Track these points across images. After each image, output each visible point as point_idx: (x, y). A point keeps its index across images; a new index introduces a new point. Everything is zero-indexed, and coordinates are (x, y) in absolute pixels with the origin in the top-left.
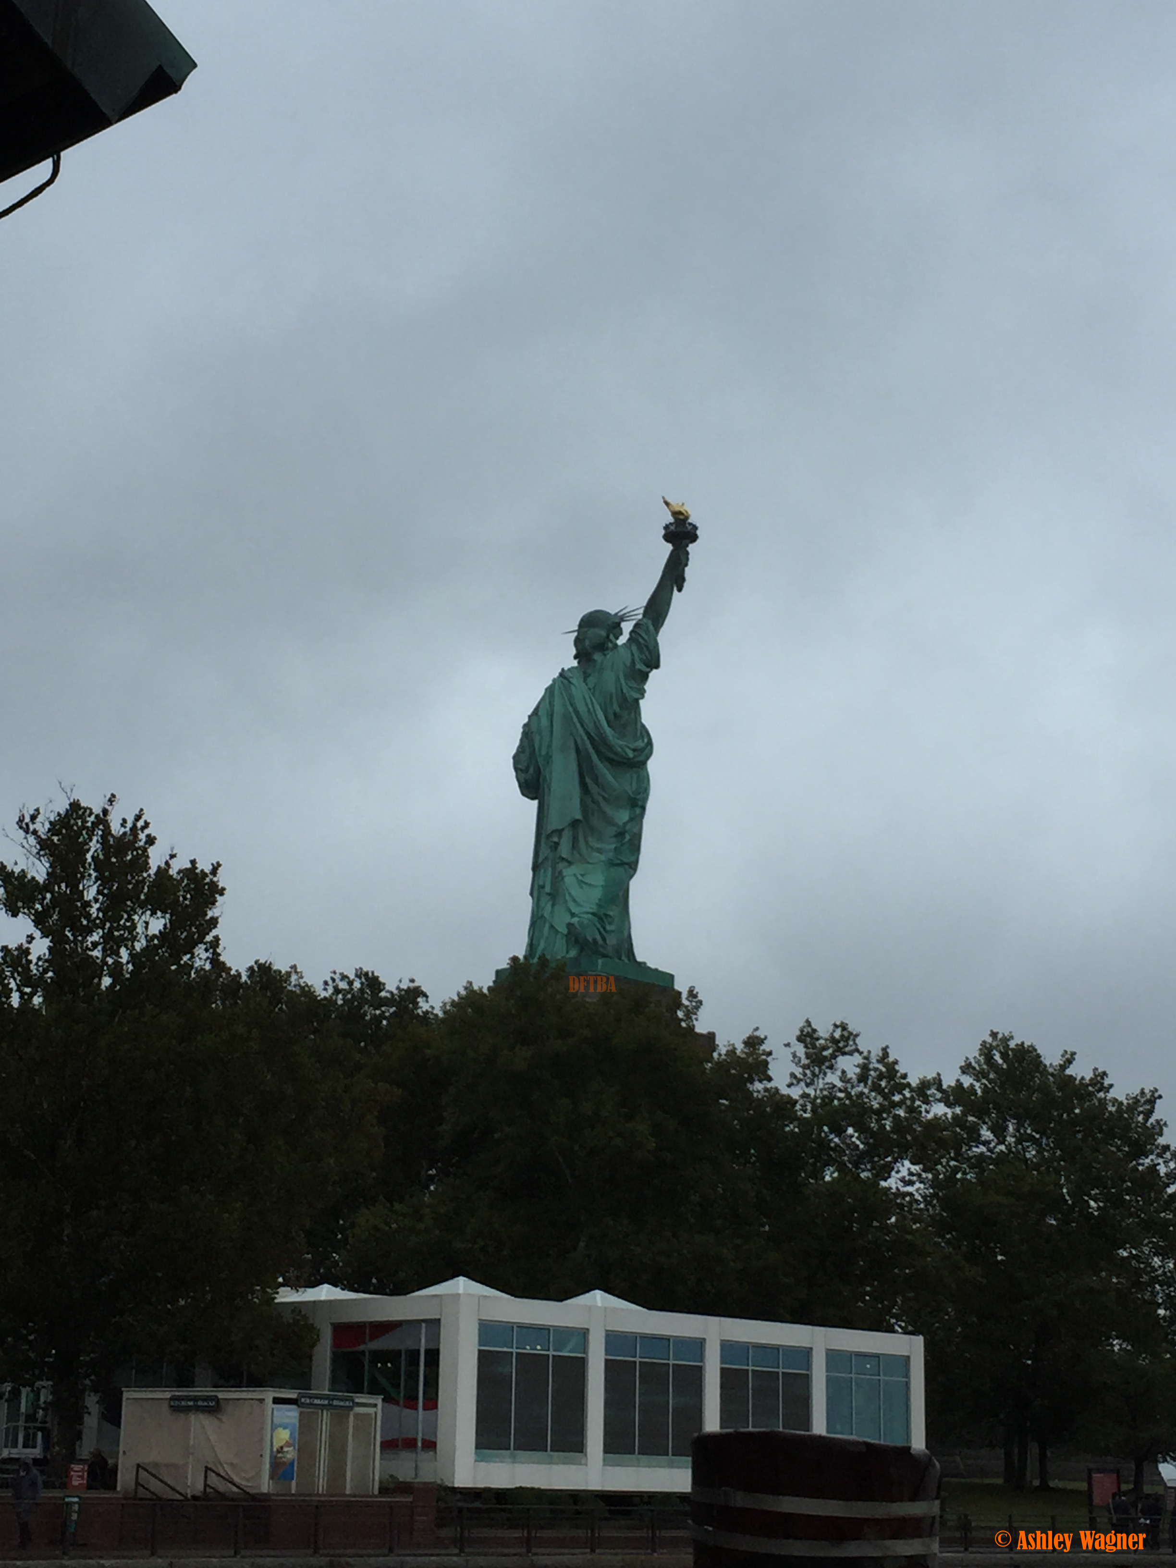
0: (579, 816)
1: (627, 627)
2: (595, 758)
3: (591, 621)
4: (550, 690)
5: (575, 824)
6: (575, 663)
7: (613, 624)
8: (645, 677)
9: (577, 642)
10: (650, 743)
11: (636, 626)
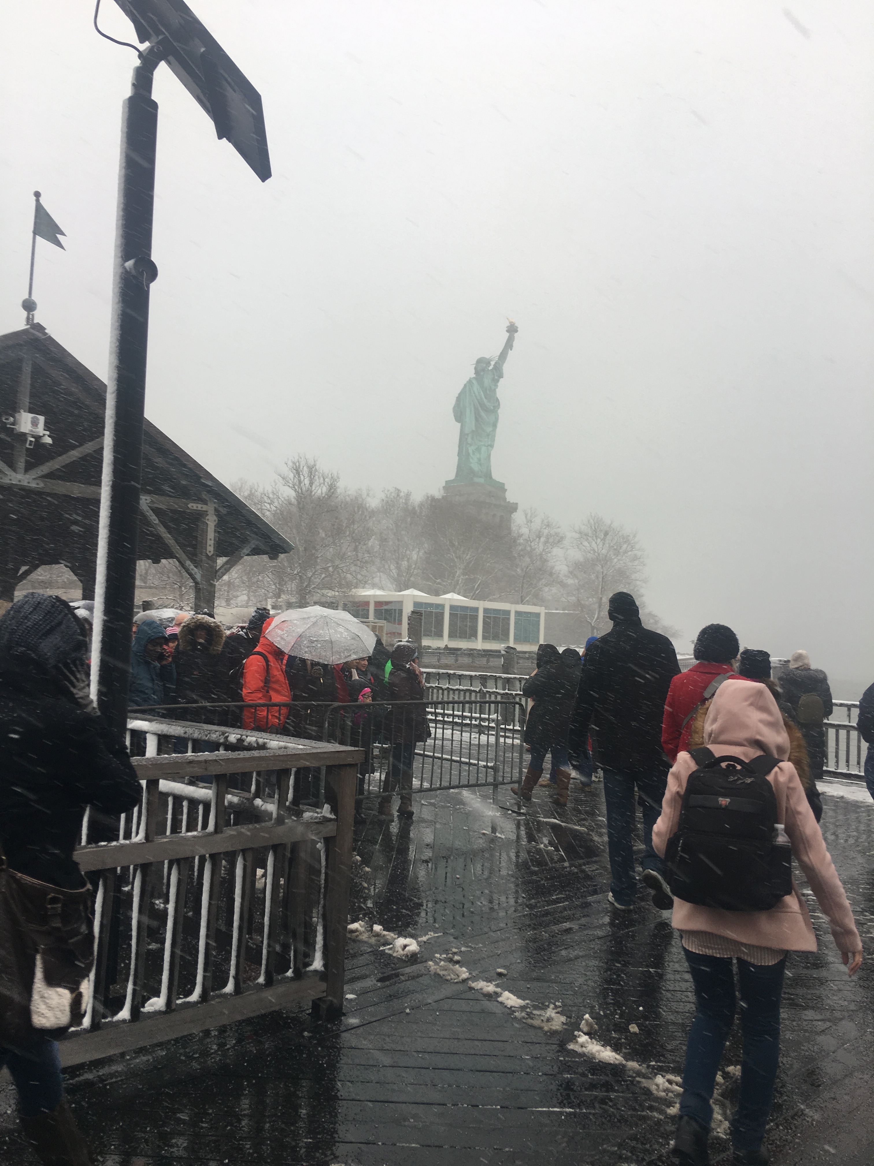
0: (474, 429)
1: (493, 363)
2: (480, 409)
3: (480, 361)
4: (465, 385)
5: (473, 431)
6: (474, 376)
7: (488, 363)
8: (498, 381)
9: (475, 368)
10: (499, 404)
11: (496, 363)
